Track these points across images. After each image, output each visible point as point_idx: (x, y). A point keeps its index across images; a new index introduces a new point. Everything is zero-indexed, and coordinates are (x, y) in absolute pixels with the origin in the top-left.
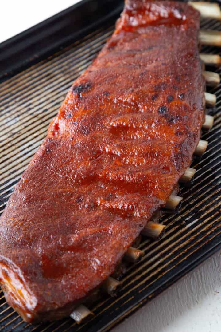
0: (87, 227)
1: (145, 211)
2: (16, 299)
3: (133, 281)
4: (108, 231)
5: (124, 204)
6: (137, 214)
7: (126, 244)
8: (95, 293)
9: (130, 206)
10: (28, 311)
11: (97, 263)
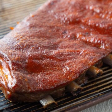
0: (66, 48)
1: (108, 46)
2: (3, 81)
3: (91, 89)
4: (80, 53)
5: (95, 40)
6: (103, 47)
7: (90, 62)
8: (61, 90)
9: (99, 41)
10: (9, 89)
11: (67, 69)
